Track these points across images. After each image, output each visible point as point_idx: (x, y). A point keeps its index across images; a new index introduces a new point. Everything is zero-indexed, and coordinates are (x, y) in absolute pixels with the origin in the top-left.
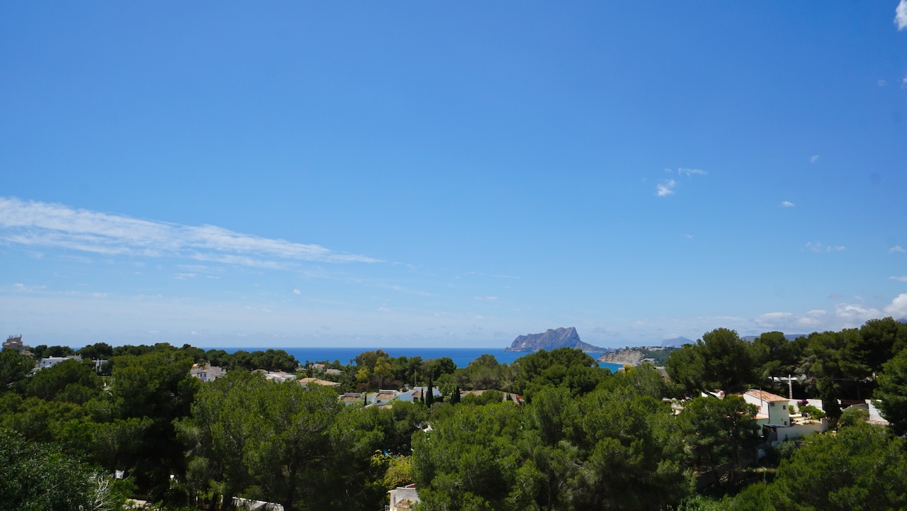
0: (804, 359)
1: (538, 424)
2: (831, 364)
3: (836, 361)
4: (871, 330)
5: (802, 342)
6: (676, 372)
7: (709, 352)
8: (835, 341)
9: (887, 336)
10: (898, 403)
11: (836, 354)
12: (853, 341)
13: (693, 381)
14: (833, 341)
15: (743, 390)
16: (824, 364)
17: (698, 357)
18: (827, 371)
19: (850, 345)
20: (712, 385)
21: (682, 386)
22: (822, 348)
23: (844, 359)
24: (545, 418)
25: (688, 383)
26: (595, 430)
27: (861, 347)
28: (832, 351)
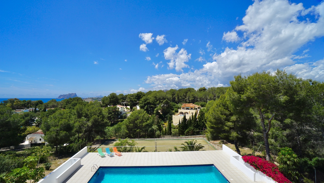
0: (127, 99)
1: (76, 114)
2: (131, 100)
3: (132, 99)
4: (138, 94)
5: (126, 96)
6: (104, 102)
7: (111, 97)
8: (132, 96)
9: (140, 95)
10: (142, 106)
11: (132, 98)
12: (135, 95)
13: (107, 104)
14: (132, 95)
15: (117, 105)
16: (130, 100)
17: (108, 99)
18: (131, 101)
19: (135, 96)
20: (111, 104)
21: (105, 105)
22: (130, 97)
23: (133, 99)
24: (78, 112)
25: (106, 104)
26: (91, 114)
27: (136, 96)
28: (131, 97)
